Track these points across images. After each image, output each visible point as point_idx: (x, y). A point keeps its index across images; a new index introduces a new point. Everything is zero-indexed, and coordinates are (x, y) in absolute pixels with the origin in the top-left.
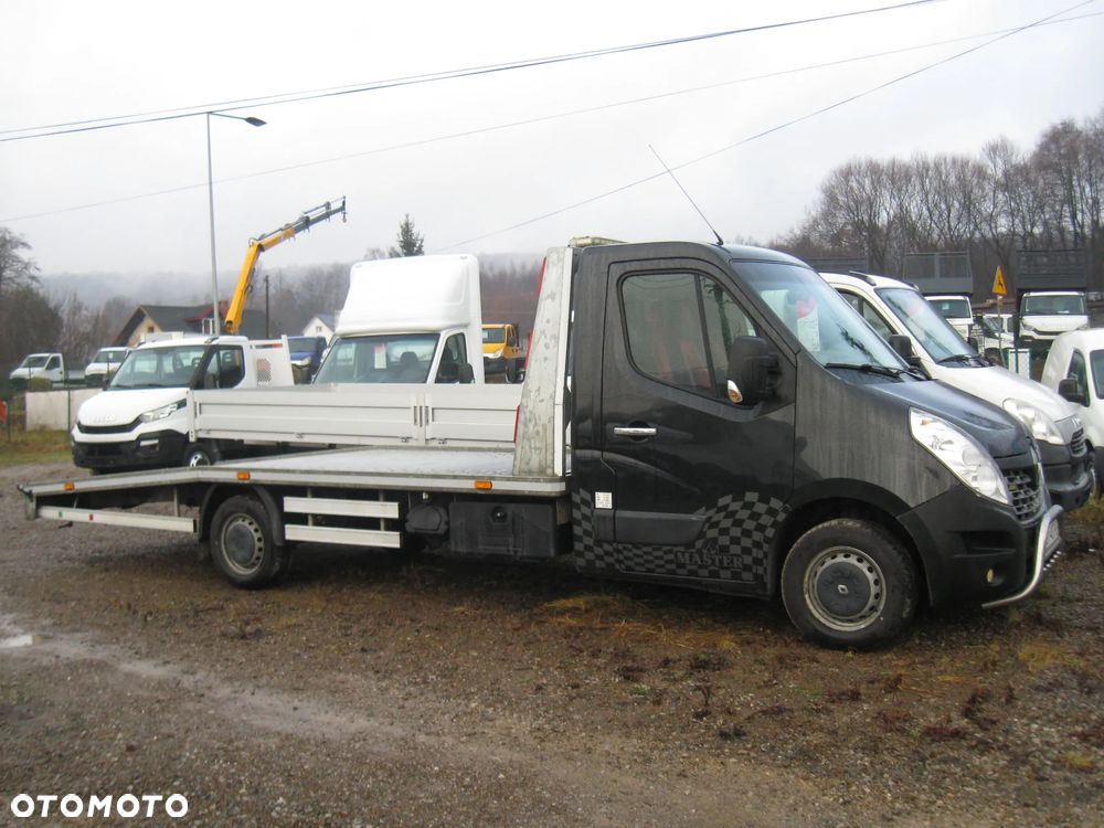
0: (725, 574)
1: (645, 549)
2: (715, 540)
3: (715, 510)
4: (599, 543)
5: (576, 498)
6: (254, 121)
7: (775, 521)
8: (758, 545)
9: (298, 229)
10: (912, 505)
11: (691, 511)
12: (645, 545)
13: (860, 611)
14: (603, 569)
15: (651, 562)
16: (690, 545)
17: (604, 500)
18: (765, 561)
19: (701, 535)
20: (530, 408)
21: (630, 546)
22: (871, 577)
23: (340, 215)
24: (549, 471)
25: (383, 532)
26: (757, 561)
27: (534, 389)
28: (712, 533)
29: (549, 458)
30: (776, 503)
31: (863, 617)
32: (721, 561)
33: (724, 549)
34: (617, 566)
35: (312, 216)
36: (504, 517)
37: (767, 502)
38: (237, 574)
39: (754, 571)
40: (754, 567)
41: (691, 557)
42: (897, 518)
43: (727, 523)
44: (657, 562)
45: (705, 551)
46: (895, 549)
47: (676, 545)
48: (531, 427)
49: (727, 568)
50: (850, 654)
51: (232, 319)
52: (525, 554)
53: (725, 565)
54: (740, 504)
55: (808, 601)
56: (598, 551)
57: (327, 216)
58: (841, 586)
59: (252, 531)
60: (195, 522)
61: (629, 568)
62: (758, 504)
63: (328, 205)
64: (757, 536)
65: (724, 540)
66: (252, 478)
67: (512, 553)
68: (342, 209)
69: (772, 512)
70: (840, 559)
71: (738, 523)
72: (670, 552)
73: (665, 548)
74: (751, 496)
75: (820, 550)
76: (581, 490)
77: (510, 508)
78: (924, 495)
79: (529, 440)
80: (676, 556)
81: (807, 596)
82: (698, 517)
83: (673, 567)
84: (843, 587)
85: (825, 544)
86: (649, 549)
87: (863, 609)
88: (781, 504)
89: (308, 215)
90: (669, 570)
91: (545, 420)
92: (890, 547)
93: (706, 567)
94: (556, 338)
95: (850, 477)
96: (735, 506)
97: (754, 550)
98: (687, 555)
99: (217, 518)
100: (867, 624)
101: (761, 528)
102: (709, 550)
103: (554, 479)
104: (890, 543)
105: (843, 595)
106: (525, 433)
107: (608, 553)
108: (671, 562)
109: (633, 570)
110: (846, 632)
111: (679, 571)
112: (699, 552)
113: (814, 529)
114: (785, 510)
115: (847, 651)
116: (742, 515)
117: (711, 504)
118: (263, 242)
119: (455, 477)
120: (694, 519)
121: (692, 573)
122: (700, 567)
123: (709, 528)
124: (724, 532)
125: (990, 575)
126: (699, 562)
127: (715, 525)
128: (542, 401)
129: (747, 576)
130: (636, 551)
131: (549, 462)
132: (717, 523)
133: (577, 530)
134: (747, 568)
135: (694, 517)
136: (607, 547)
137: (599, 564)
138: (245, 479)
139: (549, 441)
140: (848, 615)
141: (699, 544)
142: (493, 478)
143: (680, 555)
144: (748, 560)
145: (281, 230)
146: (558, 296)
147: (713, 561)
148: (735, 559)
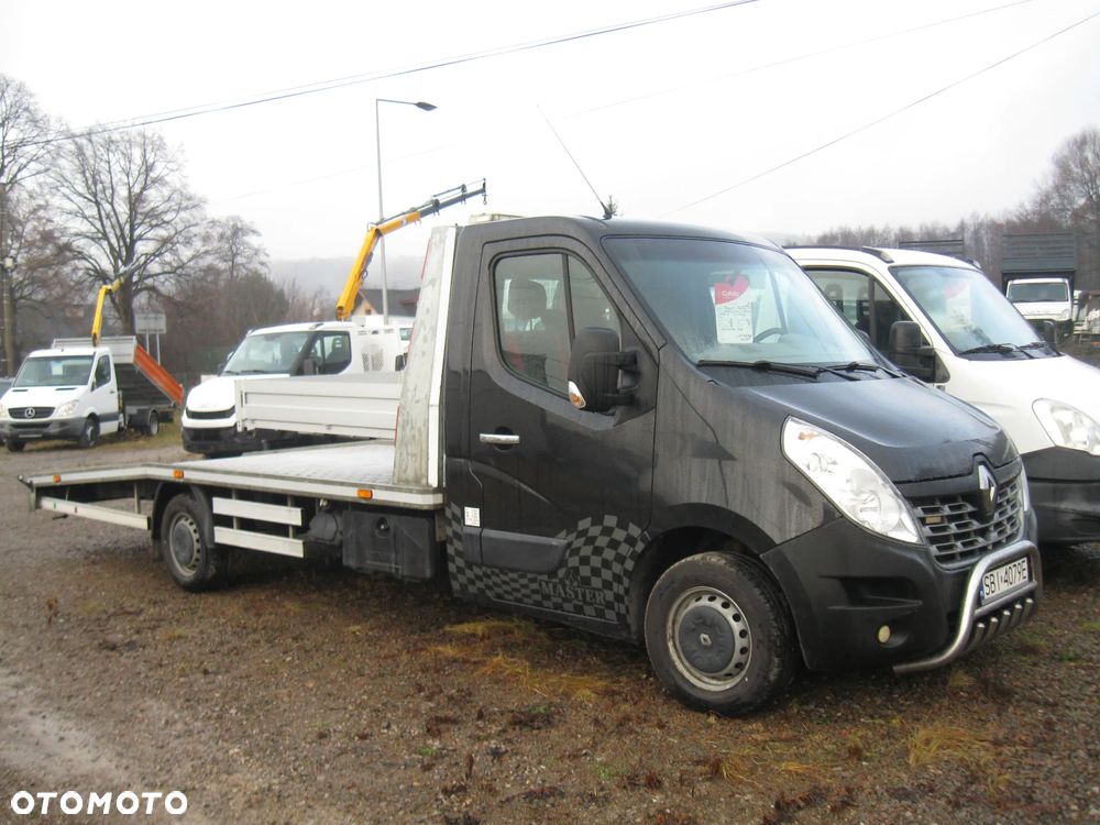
0: (589, 610)
1: (512, 575)
2: (576, 570)
3: (575, 534)
4: (470, 565)
5: (448, 513)
6: (423, 106)
7: (634, 552)
8: (618, 578)
9: (425, 213)
10: (777, 541)
11: (553, 535)
12: (513, 570)
13: (722, 669)
14: (475, 595)
15: (518, 590)
16: (552, 574)
17: (472, 516)
18: (626, 598)
19: (563, 563)
20: (408, 409)
21: (497, 571)
22: (737, 627)
23: (480, 196)
24: (424, 481)
25: (291, 540)
26: (618, 598)
27: (411, 388)
28: (573, 561)
29: (424, 466)
30: (635, 531)
31: (729, 675)
32: (584, 595)
33: (586, 581)
34: (489, 593)
35: (442, 200)
36: (387, 530)
37: (626, 528)
38: (181, 575)
39: (616, 607)
40: (616, 604)
41: (555, 587)
42: (761, 556)
43: (587, 551)
44: (524, 591)
45: (567, 582)
46: (762, 593)
47: (541, 573)
48: (408, 429)
49: (591, 604)
50: (712, 720)
51: (343, 305)
52: (405, 573)
53: (588, 599)
54: (599, 528)
55: (672, 650)
56: (469, 574)
57: (463, 198)
58: (703, 636)
59: (192, 531)
60: (149, 519)
61: (499, 596)
62: (616, 529)
63: (463, 188)
64: (617, 568)
65: (585, 571)
66: (186, 476)
67: (394, 571)
68: (483, 191)
69: (631, 541)
70: (704, 602)
71: (598, 551)
72: (533, 580)
73: (529, 576)
74: (611, 520)
75: (683, 590)
76: (452, 504)
77: (392, 521)
78: (794, 527)
79: (406, 445)
80: (540, 585)
81: (670, 644)
82: (558, 541)
83: (538, 597)
84: (706, 636)
85: (688, 583)
86: (515, 576)
87: (727, 665)
88: (639, 531)
89: (438, 198)
90: (535, 601)
91: (420, 424)
92: (757, 591)
93: (570, 601)
94: (434, 330)
95: (709, 502)
96: (595, 531)
97: (615, 585)
98: (551, 585)
99: (165, 518)
100: (734, 684)
101: (621, 559)
102: (571, 582)
103: (427, 490)
104: (758, 586)
105: (706, 647)
106: (403, 437)
107: (479, 578)
108: (534, 592)
109: (503, 599)
110: (709, 691)
111: (546, 603)
112: (562, 582)
113: (676, 564)
114: (643, 539)
115: (709, 715)
116: (602, 541)
117: (570, 526)
118: (380, 227)
119: (342, 484)
120: (554, 543)
121: (557, 606)
122: (565, 600)
123: (570, 555)
124: (585, 561)
125: (884, 634)
126: (563, 595)
127: (576, 551)
128: (418, 401)
129: (610, 615)
130: (503, 577)
131: (423, 471)
132: (578, 549)
133: (450, 550)
134: (610, 606)
135: (554, 542)
136: (477, 571)
137: (472, 589)
138: (179, 478)
139: (424, 447)
140: (712, 671)
141: (561, 573)
142: (373, 487)
143: (544, 584)
144: (610, 596)
145: (404, 214)
146: (437, 283)
147: (576, 593)
148: (597, 592)
